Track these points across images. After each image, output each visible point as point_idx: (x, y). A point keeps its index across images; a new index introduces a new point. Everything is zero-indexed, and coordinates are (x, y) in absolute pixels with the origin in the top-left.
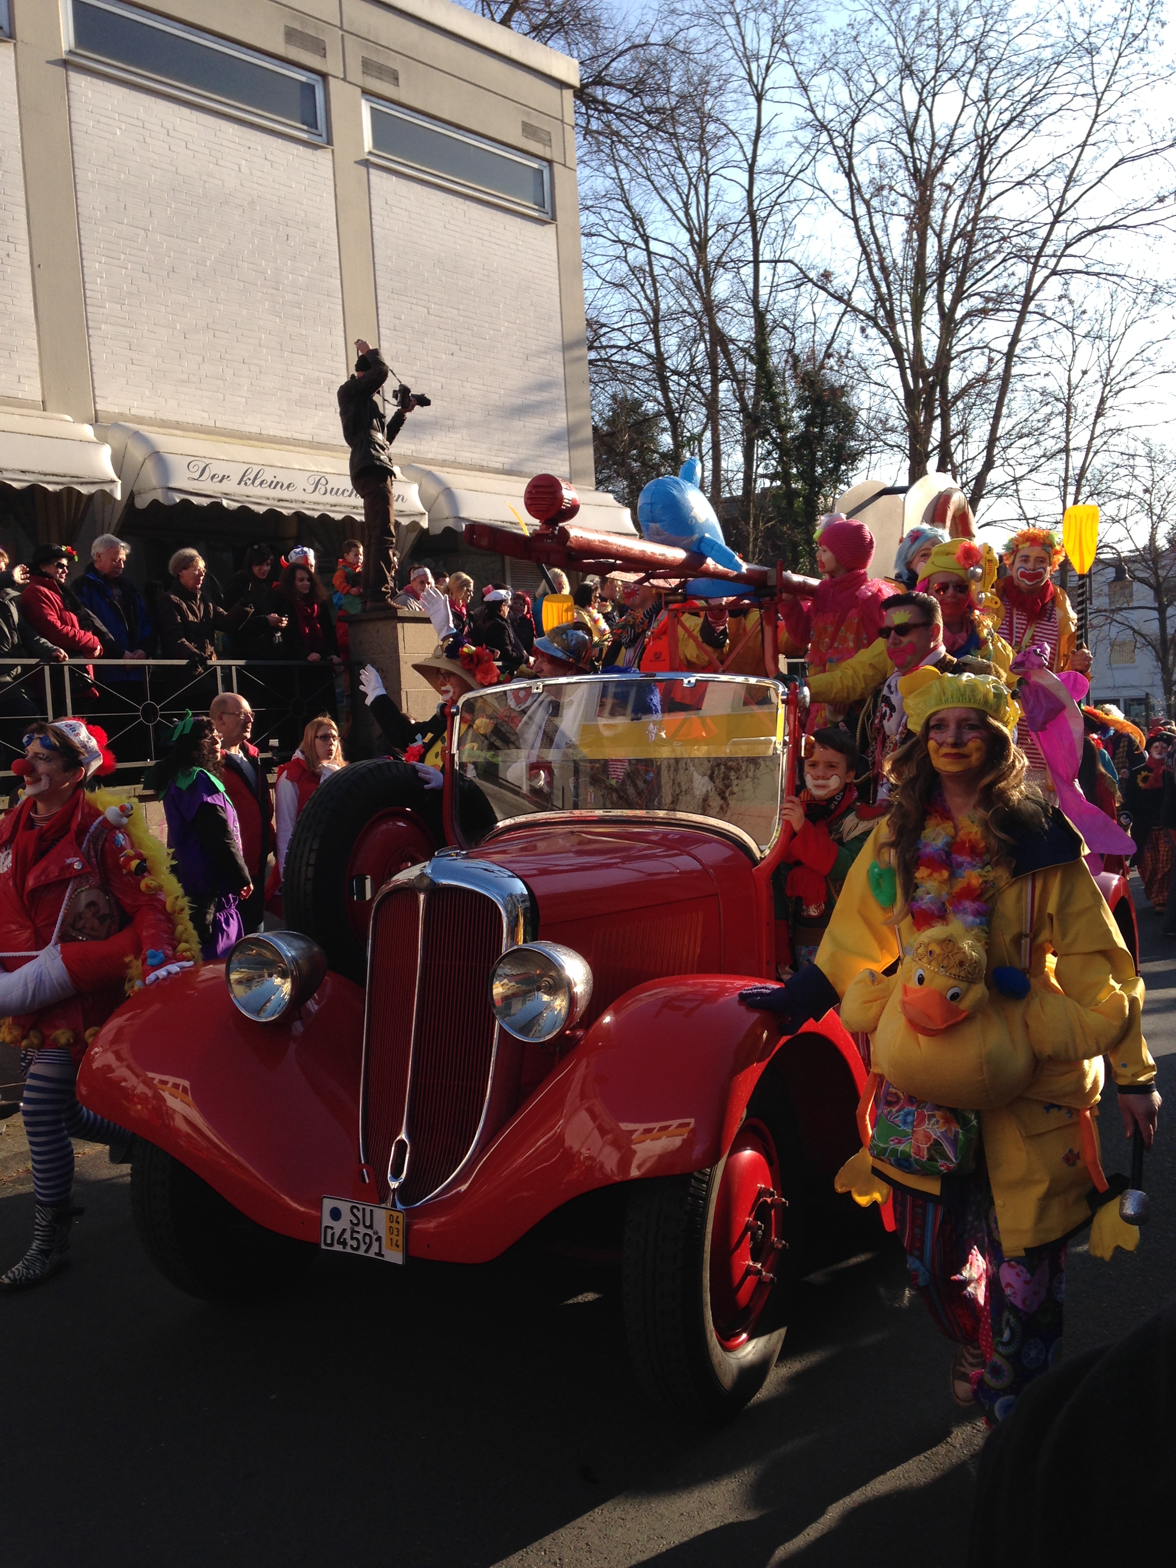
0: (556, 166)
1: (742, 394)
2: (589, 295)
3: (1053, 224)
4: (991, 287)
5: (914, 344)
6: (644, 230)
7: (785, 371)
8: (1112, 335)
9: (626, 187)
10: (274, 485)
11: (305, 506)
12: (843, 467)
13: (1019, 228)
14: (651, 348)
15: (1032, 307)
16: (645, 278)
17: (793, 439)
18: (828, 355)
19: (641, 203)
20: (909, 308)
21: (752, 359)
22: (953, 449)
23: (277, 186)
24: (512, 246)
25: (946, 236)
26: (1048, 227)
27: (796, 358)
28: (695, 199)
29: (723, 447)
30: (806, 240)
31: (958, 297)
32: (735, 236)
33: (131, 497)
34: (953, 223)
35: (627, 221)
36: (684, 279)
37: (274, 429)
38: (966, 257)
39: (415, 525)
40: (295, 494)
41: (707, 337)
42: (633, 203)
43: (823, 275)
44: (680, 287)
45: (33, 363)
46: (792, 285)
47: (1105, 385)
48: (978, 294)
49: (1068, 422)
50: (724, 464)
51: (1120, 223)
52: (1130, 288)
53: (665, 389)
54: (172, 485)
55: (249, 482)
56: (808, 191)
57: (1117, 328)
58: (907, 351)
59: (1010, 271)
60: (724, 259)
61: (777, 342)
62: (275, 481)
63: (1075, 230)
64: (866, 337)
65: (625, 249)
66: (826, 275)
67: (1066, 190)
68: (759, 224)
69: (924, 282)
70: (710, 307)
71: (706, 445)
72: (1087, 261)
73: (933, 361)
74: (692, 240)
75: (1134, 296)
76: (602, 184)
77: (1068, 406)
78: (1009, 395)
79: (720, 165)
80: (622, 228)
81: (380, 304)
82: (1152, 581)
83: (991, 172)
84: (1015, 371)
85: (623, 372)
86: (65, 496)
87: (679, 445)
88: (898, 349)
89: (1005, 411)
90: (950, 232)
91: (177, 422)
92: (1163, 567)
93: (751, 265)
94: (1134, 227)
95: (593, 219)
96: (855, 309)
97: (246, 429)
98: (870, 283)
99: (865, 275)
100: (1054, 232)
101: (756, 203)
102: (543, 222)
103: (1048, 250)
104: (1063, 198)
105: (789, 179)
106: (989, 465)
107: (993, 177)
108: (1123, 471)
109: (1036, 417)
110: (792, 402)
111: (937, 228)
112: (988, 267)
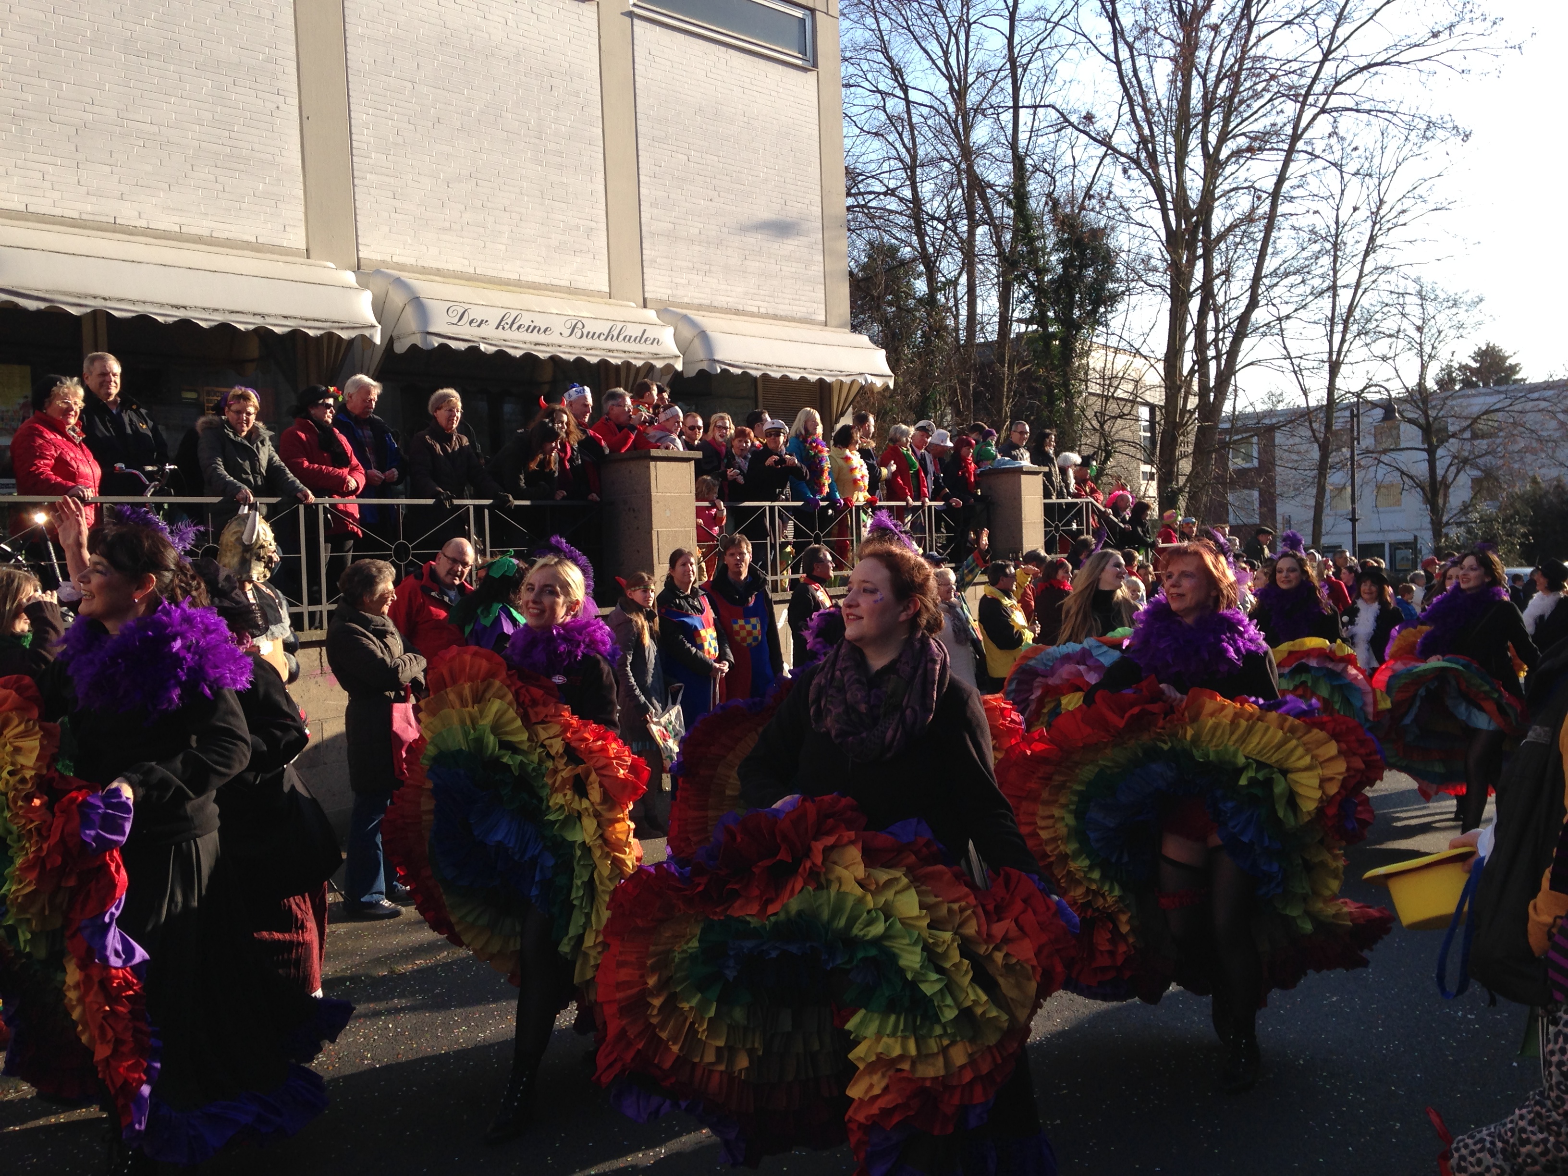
0: (819, 15)
1: (999, 238)
2: (848, 143)
3: (1322, 63)
4: (1258, 126)
5: (1177, 185)
6: (903, 80)
7: (1043, 215)
8: (1383, 172)
9: (886, 38)
10: (531, 329)
11: (561, 349)
12: (1102, 310)
13: (1286, 67)
14: (907, 193)
15: (1300, 145)
16: (903, 127)
17: (1052, 281)
18: (1088, 196)
19: (901, 54)
20: (1173, 149)
21: (1009, 203)
22: (1216, 291)
23: (542, 38)
24: (773, 93)
25: (1212, 77)
26: (1317, 65)
27: (1056, 203)
28: (955, 47)
29: (978, 291)
30: (1068, 84)
31: (1223, 138)
32: (995, 83)
33: (390, 342)
34: (1218, 64)
35: (886, 71)
36: (943, 125)
37: (532, 275)
38: (1231, 98)
39: (669, 367)
40: (552, 338)
41: (965, 182)
42: (892, 53)
43: (1085, 118)
44: (938, 133)
45: (298, 212)
46: (1051, 129)
47: (1375, 223)
48: (1244, 134)
49: (1335, 261)
50: (979, 310)
51: (1393, 60)
52: (1403, 125)
53: (921, 235)
54: (431, 330)
55: (507, 327)
56: (1070, 37)
57: (1388, 165)
58: (1171, 191)
59: (1279, 109)
60: (984, 106)
61: (1036, 186)
62: (533, 325)
63: (1345, 68)
64: (1129, 178)
65: (884, 99)
66: (1089, 118)
67: (1336, 27)
68: (1020, 70)
69: (1188, 123)
70: (967, 152)
71: (962, 289)
72: (1356, 98)
73: (1198, 200)
74: (951, 88)
75: (1406, 132)
76: (861, 36)
77: (1335, 245)
78: (1275, 234)
79: (981, 14)
80: (881, 79)
81: (640, 153)
82: (1422, 421)
83: (1258, 13)
84: (1281, 210)
85: (880, 218)
86: (325, 341)
87: (933, 288)
88: (1160, 191)
89: (1270, 250)
90: (1215, 73)
91: (438, 270)
92: (1434, 407)
93: (1011, 110)
94: (1407, 63)
95: (851, 70)
96: (1115, 150)
97: (504, 275)
98: (1133, 125)
99: (1127, 117)
100: (1323, 70)
101: (1016, 51)
102: (804, 70)
103: (1318, 88)
104: (1333, 34)
105: (1050, 25)
106: (1253, 304)
107: (1260, 17)
108: (1394, 311)
109: (1305, 254)
110: (1050, 245)
111: (1202, 70)
112: (1256, 105)
